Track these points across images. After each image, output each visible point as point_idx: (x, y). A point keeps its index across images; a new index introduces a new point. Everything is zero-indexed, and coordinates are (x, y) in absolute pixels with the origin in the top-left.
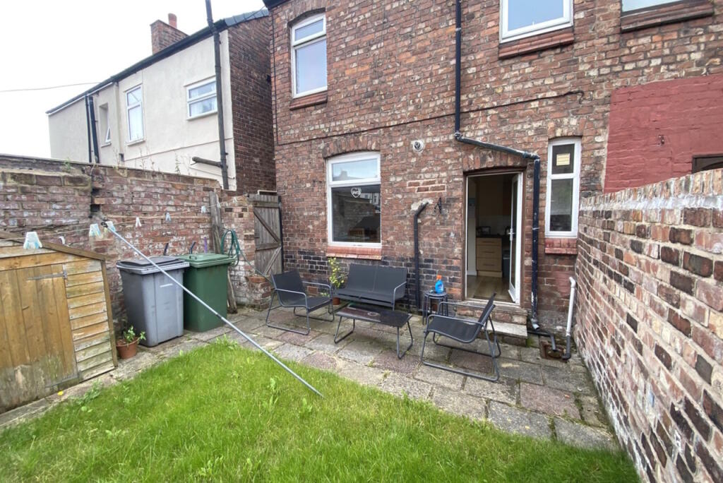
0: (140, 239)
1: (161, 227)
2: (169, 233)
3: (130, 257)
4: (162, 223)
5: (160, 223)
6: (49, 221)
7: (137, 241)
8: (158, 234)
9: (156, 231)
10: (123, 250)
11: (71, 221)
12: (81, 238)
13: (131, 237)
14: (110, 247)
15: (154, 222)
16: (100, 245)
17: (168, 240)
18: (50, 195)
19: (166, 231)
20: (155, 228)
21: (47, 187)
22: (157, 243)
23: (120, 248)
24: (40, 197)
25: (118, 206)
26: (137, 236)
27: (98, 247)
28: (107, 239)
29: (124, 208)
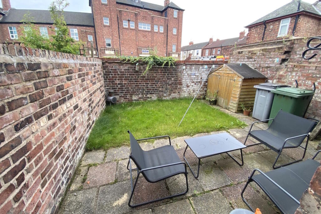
0: (299, 77)
1: (314, 72)
2: (318, 76)
3: (291, 84)
4: (316, 69)
5: (314, 68)
6: (267, 65)
7: (297, 77)
8: (311, 75)
9: (310, 74)
10: (289, 80)
11: (273, 65)
12: (275, 73)
13: (295, 75)
14: (284, 78)
15: (310, 68)
16: (280, 76)
17: (316, 80)
18: (270, 55)
19: (316, 74)
20: (310, 72)
21: (270, 52)
22: (307, 80)
23: (288, 79)
24: (267, 56)
25: (297, 59)
26: (298, 75)
27: (279, 77)
28: (283, 74)
29: (299, 60)
